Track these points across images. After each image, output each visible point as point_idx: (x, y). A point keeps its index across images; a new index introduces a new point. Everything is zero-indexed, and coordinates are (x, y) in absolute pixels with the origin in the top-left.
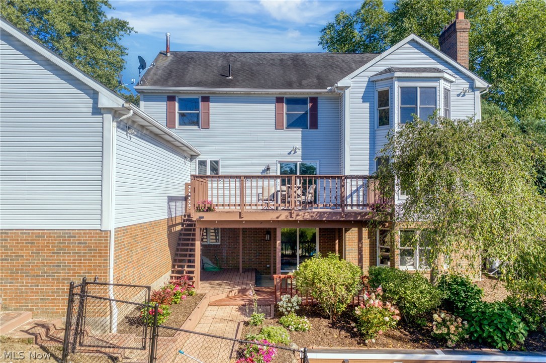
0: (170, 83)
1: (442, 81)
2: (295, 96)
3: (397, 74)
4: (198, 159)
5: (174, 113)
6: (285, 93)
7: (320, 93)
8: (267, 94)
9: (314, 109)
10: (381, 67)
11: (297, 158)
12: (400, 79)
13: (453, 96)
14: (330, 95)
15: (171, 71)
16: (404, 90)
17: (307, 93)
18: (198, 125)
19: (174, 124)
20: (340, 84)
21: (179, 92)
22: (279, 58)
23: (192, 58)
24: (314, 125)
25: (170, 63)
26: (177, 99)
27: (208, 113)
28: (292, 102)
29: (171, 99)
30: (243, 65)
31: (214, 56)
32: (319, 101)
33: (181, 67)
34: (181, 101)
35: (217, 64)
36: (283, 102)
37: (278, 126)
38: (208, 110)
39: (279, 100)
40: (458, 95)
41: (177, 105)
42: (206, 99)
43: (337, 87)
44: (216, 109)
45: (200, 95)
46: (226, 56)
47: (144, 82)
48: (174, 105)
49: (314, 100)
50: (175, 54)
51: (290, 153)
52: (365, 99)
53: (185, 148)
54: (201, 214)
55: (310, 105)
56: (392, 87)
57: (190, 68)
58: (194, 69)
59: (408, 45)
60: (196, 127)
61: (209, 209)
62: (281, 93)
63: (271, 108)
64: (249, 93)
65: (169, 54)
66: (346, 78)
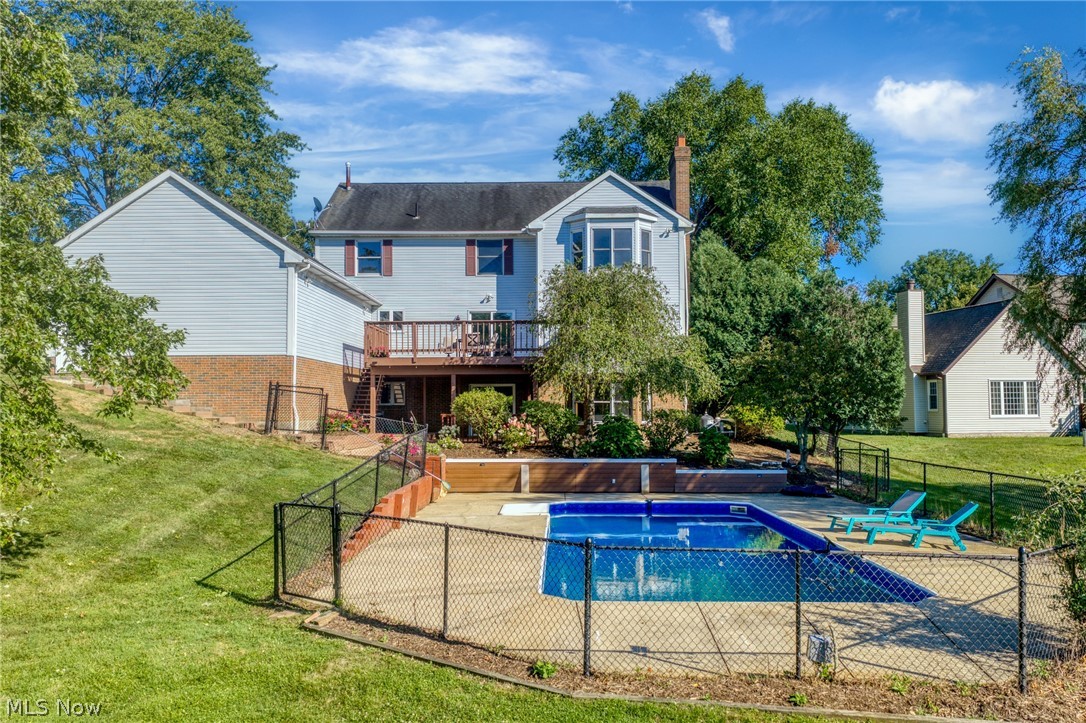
0: (348, 226)
1: (638, 222)
2: (488, 239)
3: (588, 216)
4: (379, 310)
5: (353, 259)
6: (477, 235)
7: (515, 235)
8: (457, 236)
9: (509, 253)
10: (576, 207)
11: (492, 308)
12: (592, 220)
13: (654, 238)
14: (523, 237)
15: (350, 211)
16: (596, 232)
17: (501, 235)
18: (380, 272)
19: (354, 272)
20: (531, 226)
21: (358, 236)
22: (480, 190)
23: (376, 192)
24: (509, 270)
25: (350, 200)
26: (356, 243)
27: (391, 259)
28: (485, 244)
29: (350, 243)
30: (435, 201)
31: (404, 189)
32: (515, 244)
33: (362, 204)
34: (360, 246)
35: (405, 199)
36: (474, 244)
37: (469, 272)
38: (391, 255)
39: (470, 243)
40: (661, 236)
41: (356, 249)
42: (388, 243)
43: (529, 229)
44: (398, 253)
45: (382, 239)
46: (417, 188)
47: (320, 225)
48: (354, 249)
49: (509, 242)
50: (356, 186)
51: (482, 302)
52: (560, 241)
53: (362, 297)
54: (375, 360)
55: (504, 248)
56: (585, 229)
57: (373, 207)
58: (377, 207)
59: (605, 182)
60: (378, 275)
61: (383, 355)
62: (471, 235)
63: (462, 251)
64: (436, 236)
65: (349, 188)
66: (538, 219)
